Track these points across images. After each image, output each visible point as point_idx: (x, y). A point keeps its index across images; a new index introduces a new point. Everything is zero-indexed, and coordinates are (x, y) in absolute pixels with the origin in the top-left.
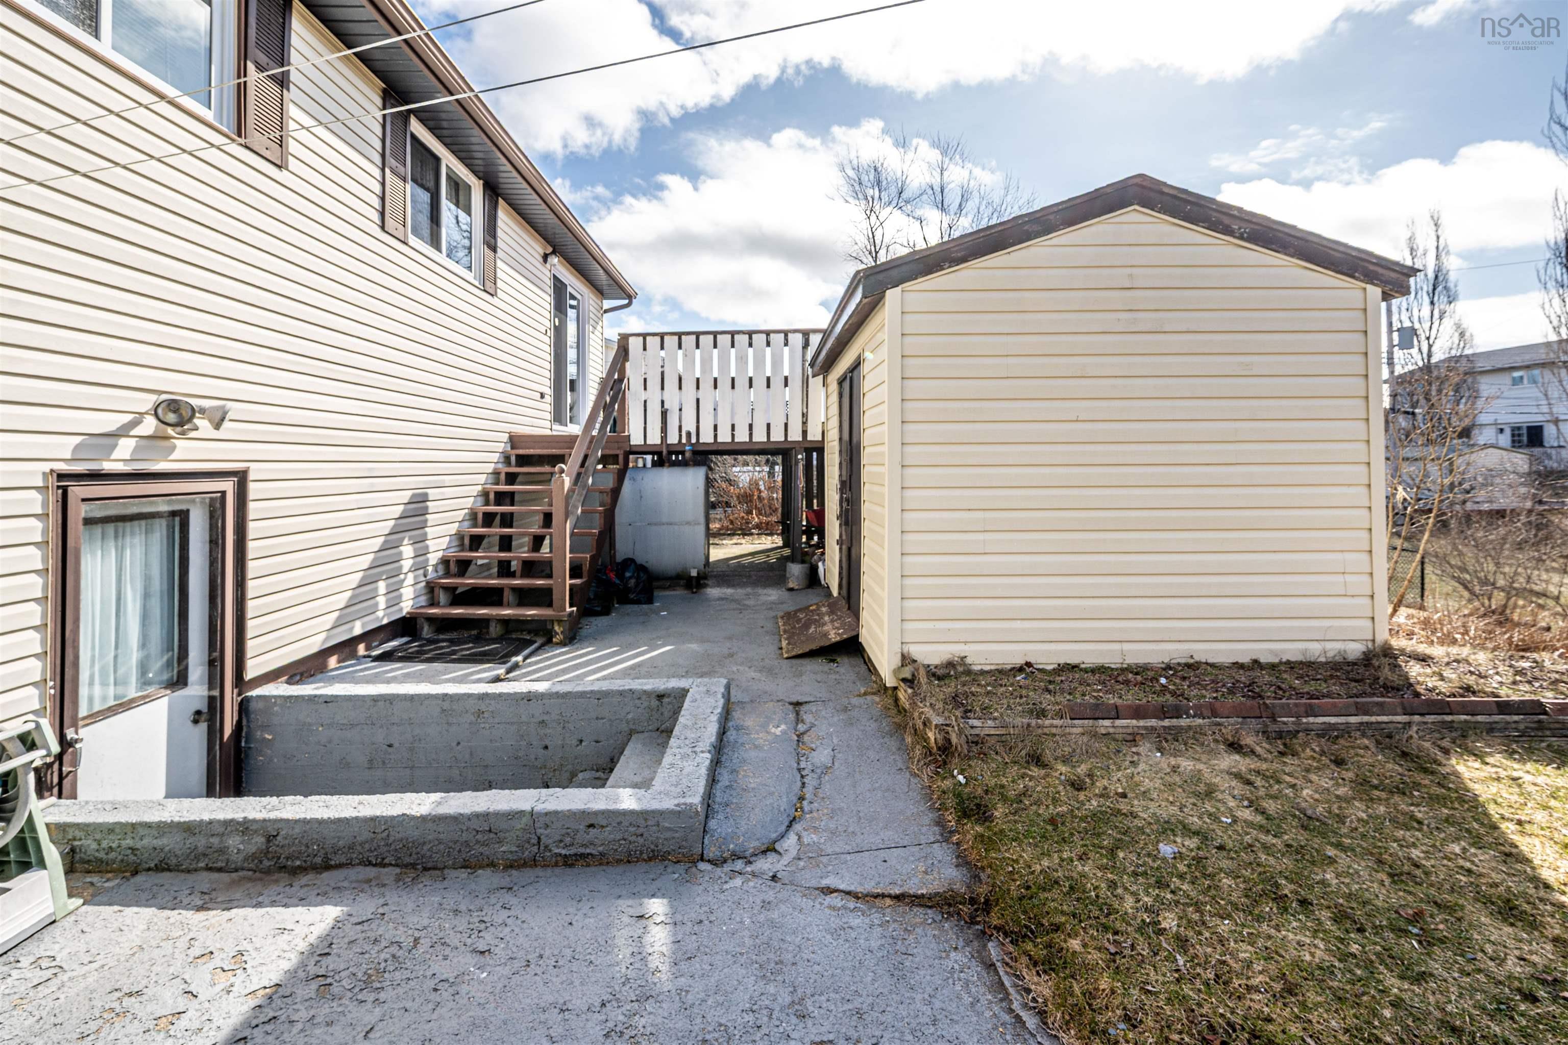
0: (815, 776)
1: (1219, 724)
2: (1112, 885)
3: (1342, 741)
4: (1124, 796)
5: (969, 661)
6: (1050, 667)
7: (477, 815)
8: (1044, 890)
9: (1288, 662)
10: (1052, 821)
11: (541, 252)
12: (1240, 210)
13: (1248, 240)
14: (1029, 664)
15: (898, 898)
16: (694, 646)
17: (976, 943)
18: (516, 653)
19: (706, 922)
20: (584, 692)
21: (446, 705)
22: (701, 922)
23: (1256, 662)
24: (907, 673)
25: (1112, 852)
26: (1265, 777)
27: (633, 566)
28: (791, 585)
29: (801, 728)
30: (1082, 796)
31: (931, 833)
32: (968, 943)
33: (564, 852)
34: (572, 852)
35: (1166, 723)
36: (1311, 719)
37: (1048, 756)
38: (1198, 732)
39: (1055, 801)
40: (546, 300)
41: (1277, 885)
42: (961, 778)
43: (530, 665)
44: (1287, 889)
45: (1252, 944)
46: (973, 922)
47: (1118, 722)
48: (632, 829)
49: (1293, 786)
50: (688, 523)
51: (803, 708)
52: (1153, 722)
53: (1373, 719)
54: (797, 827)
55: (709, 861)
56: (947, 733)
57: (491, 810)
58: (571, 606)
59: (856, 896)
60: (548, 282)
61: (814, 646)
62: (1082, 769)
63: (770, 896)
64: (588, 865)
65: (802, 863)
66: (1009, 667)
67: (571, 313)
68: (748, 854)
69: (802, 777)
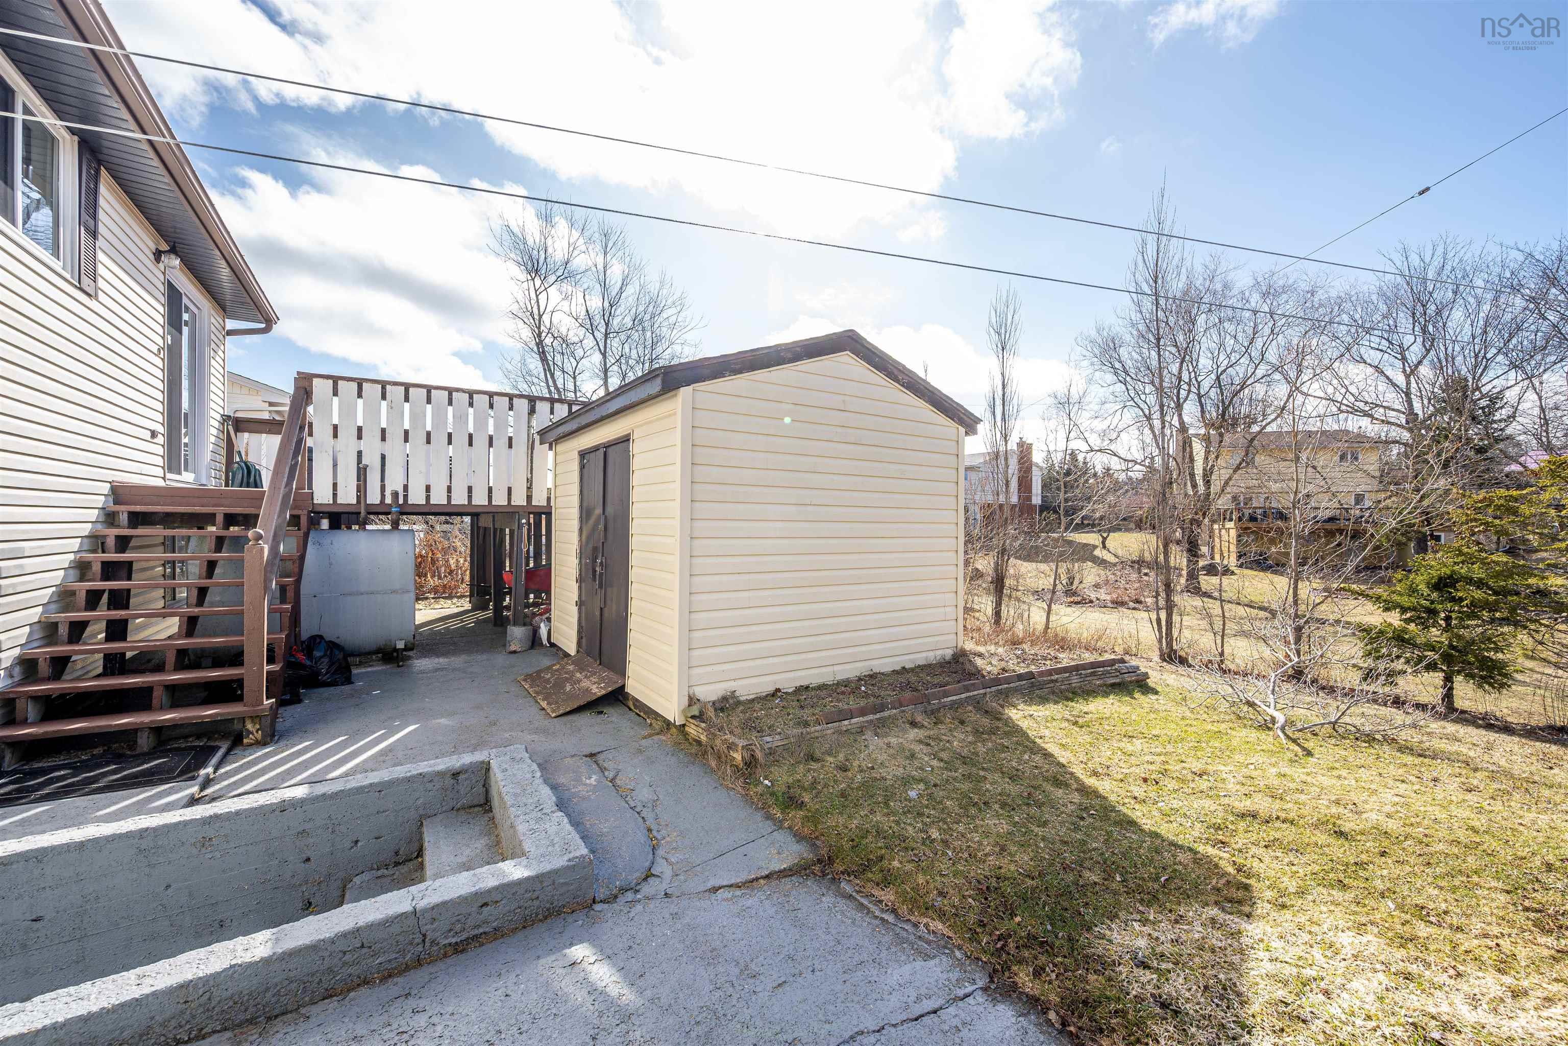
0: (650, 809)
1: (904, 711)
2: (897, 823)
3: (959, 710)
4: (873, 768)
5: (737, 694)
6: (790, 690)
7: (345, 935)
8: (863, 837)
9: (919, 666)
10: (843, 794)
11: (153, 247)
12: (904, 366)
13: (907, 388)
14: (778, 690)
15: (767, 877)
16: (443, 721)
17: (833, 887)
18: (203, 764)
19: (635, 946)
20: (362, 787)
21: (144, 844)
22: (630, 947)
23: (904, 668)
24: (695, 711)
25: (886, 804)
26: (934, 739)
27: (323, 644)
28: (513, 648)
29: (610, 775)
30: (849, 774)
31: (768, 826)
32: (829, 889)
33: (454, 940)
34: (463, 938)
35: (878, 716)
36: (945, 699)
37: (818, 754)
38: (894, 718)
39: (835, 781)
40: (157, 311)
41: (971, 798)
42: (766, 782)
43: (228, 775)
44: (976, 798)
45: (977, 832)
46: (824, 875)
47: (854, 720)
48: (528, 895)
49: (948, 741)
50: (394, 592)
51: (600, 757)
52: (871, 717)
53: (971, 694)
54: (660, 852)
55: (601, 901)
56: (753, 750)
57: (361, 924)
58: (268, 698)
59: (738, 886)
60: (161, 288)
61: (582, 702)
62: (841, 757)
63: (674, 909)
64: (482, 945)
65: (682, 877)
66: (764, 694)
67: (185, 330)
68: (633, 885)
69: (638, 813)
